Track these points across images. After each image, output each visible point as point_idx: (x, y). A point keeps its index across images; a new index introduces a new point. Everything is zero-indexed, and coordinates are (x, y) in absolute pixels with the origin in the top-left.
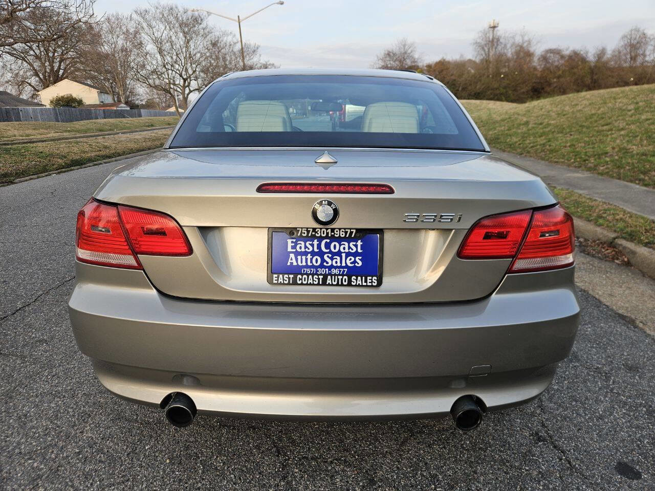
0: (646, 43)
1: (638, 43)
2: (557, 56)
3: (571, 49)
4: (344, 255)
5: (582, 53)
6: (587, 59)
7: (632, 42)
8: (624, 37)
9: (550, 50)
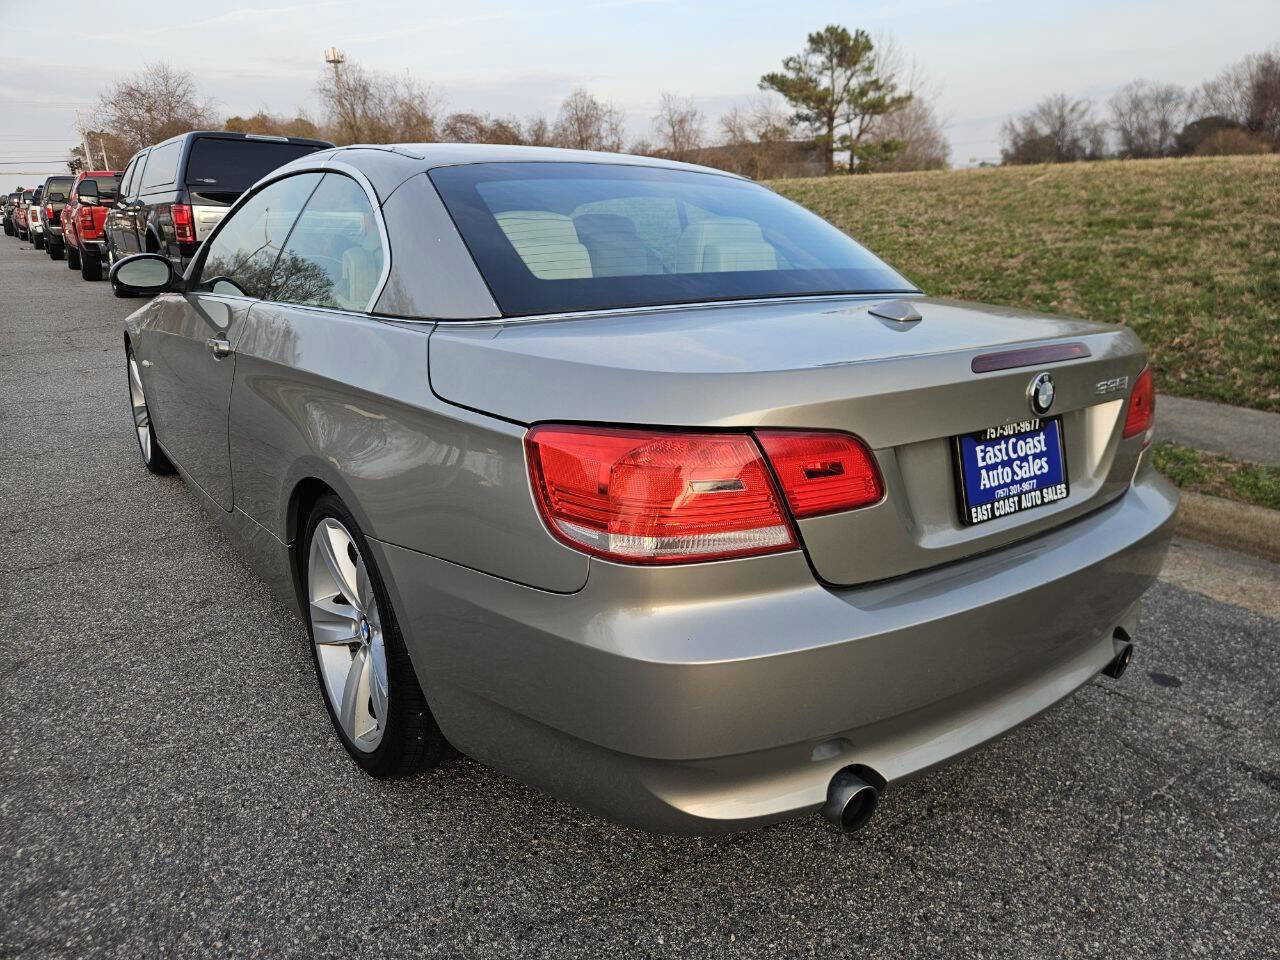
0: (598, 119)
1: (587, 116)
2: (474, 128)
3: (492, 118)
4: (1030, 458)
5: (511, 125)
6: (521, 138)
7: (579, 114)
8: (567, 105)
9: (460, 116)
